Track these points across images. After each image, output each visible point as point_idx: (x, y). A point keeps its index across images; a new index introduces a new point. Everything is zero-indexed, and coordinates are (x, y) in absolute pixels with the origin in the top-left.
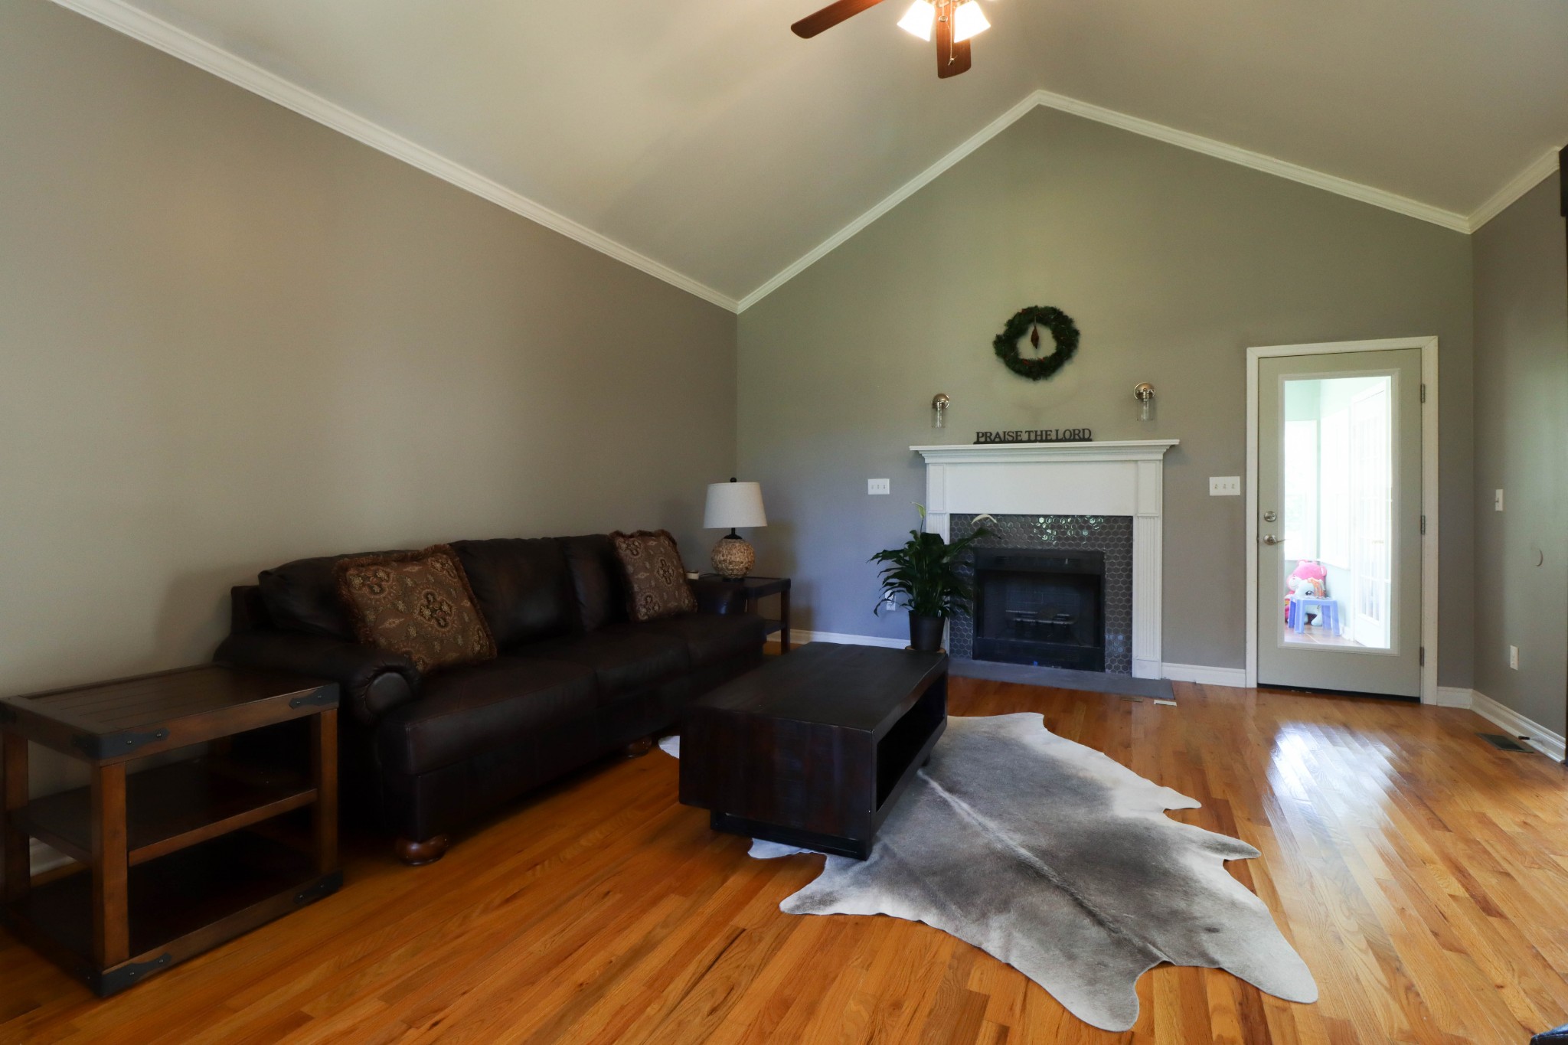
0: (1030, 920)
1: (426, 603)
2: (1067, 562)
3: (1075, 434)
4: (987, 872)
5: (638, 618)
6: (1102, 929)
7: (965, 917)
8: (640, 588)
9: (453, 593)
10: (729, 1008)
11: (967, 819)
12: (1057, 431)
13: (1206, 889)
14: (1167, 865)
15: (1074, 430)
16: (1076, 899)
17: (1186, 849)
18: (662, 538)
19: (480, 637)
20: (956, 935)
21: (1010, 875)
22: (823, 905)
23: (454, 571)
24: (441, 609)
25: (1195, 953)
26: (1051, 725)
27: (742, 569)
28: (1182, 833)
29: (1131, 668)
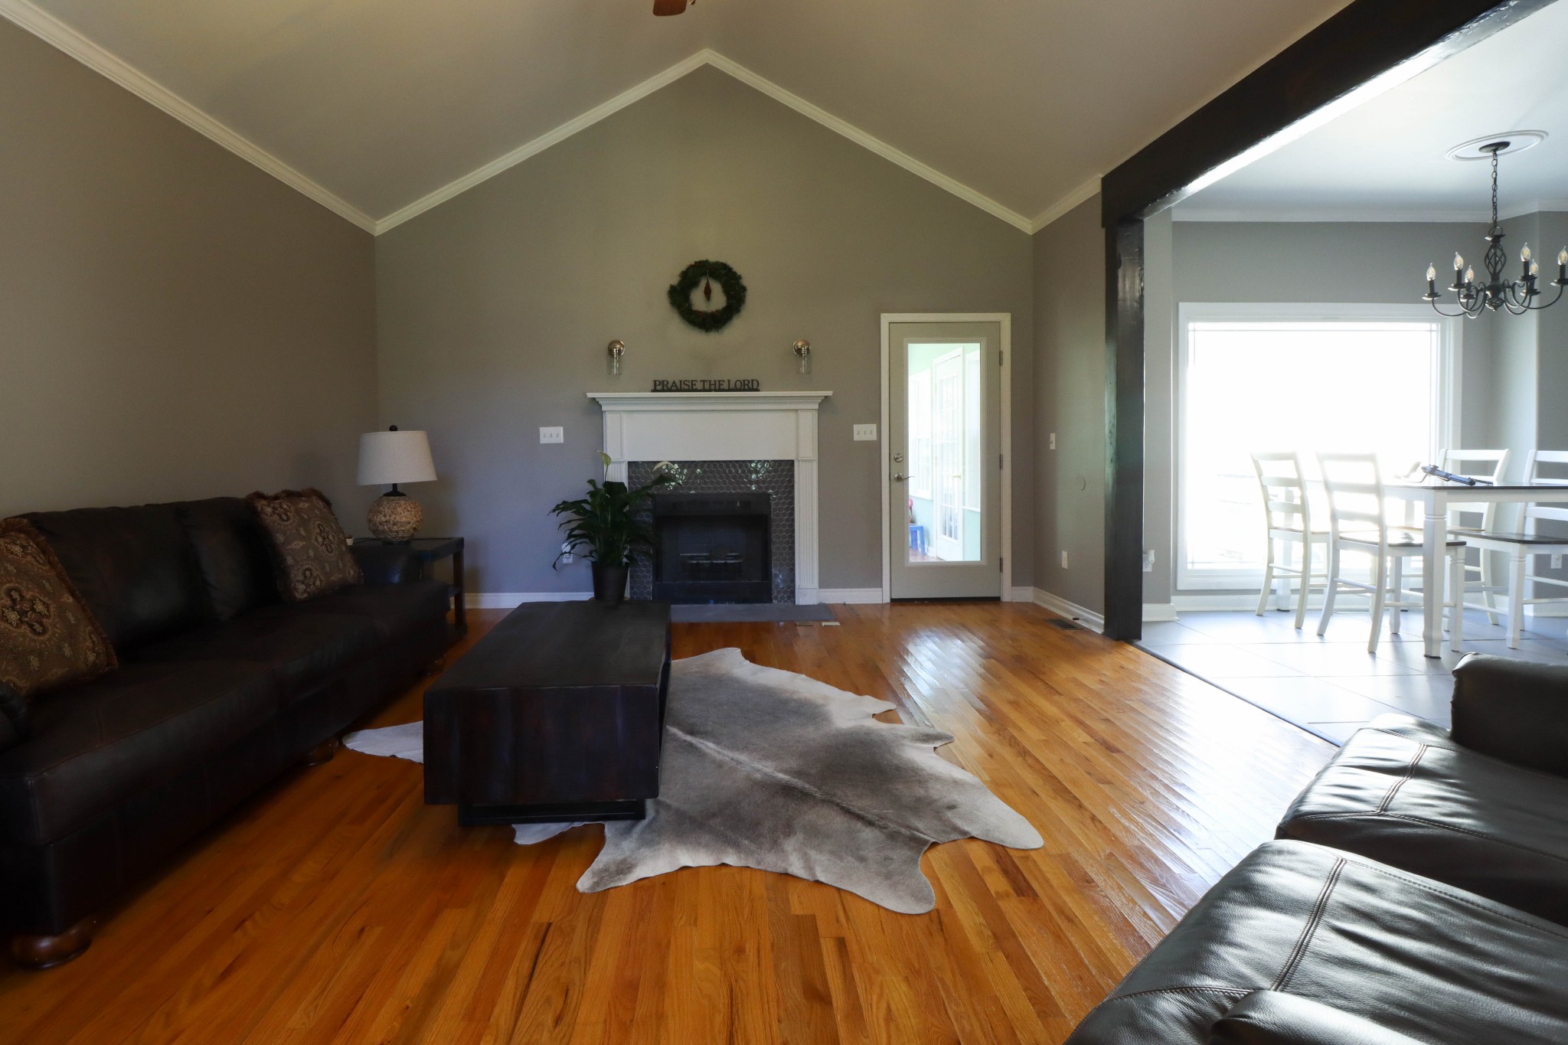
0: (815, 836)
1: (9, 603)
2: (738, 505)
3: (744, 385)
4: (759, 802)
5: (295, 598)
6: (874, 828)
7: (761, 848)
8: (295, 560)
9: (47, 585)
10: (574, 1011)
11: (719, 757)
12: (729, 381)
13: (931, 775)
14: (895, 762)
15: (744, 381)
16: (843, 808)
17: (902, 745)
18: (314, 498)
19: (93, 642)
20: (760, 868)
21: (780, 801)
22: (622, 874)
23: (41, 555)
24: (33, 610)
25: (949, 830)
26: (750, 656)
27: (408, 530)
28: (894, 732)
29: (794, 597)
